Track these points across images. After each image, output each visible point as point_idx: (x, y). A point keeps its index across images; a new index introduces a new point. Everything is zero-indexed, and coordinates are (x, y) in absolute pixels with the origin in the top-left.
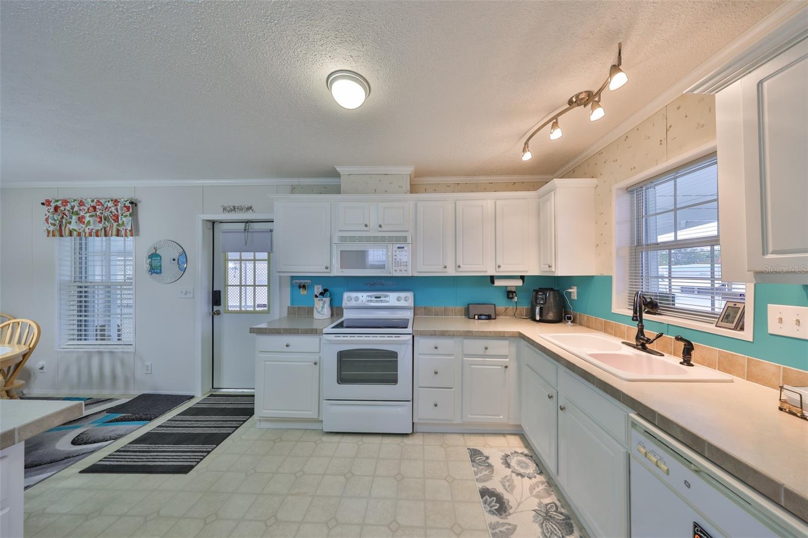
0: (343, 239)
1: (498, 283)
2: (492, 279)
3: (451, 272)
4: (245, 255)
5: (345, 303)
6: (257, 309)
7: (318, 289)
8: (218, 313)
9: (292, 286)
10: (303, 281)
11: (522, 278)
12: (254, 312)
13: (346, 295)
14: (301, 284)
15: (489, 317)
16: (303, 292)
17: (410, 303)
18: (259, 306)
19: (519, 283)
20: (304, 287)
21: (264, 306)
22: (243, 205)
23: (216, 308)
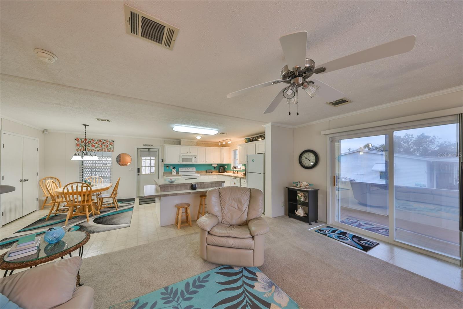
0: (183, 156)
1: (213, 165)
2: (212, 164)
3: (205, 163)
4: (147, 158)
5: (180, 170)
6: (151, 173)
7: (172, 167)
8: (139, 175)
9: (164, 166)
10: (168, 165)
11: (217, 164)
12: (150, 174)
13: (180, 168)
14: (167, 166)
15: (211, 173)
16: (167, 168)
17: (195, 170)
18: (152, 172)
19: (217, 165)
20: (168, 167)
21: (154, 172)
22: (150, 144)
23: (138, 173)
